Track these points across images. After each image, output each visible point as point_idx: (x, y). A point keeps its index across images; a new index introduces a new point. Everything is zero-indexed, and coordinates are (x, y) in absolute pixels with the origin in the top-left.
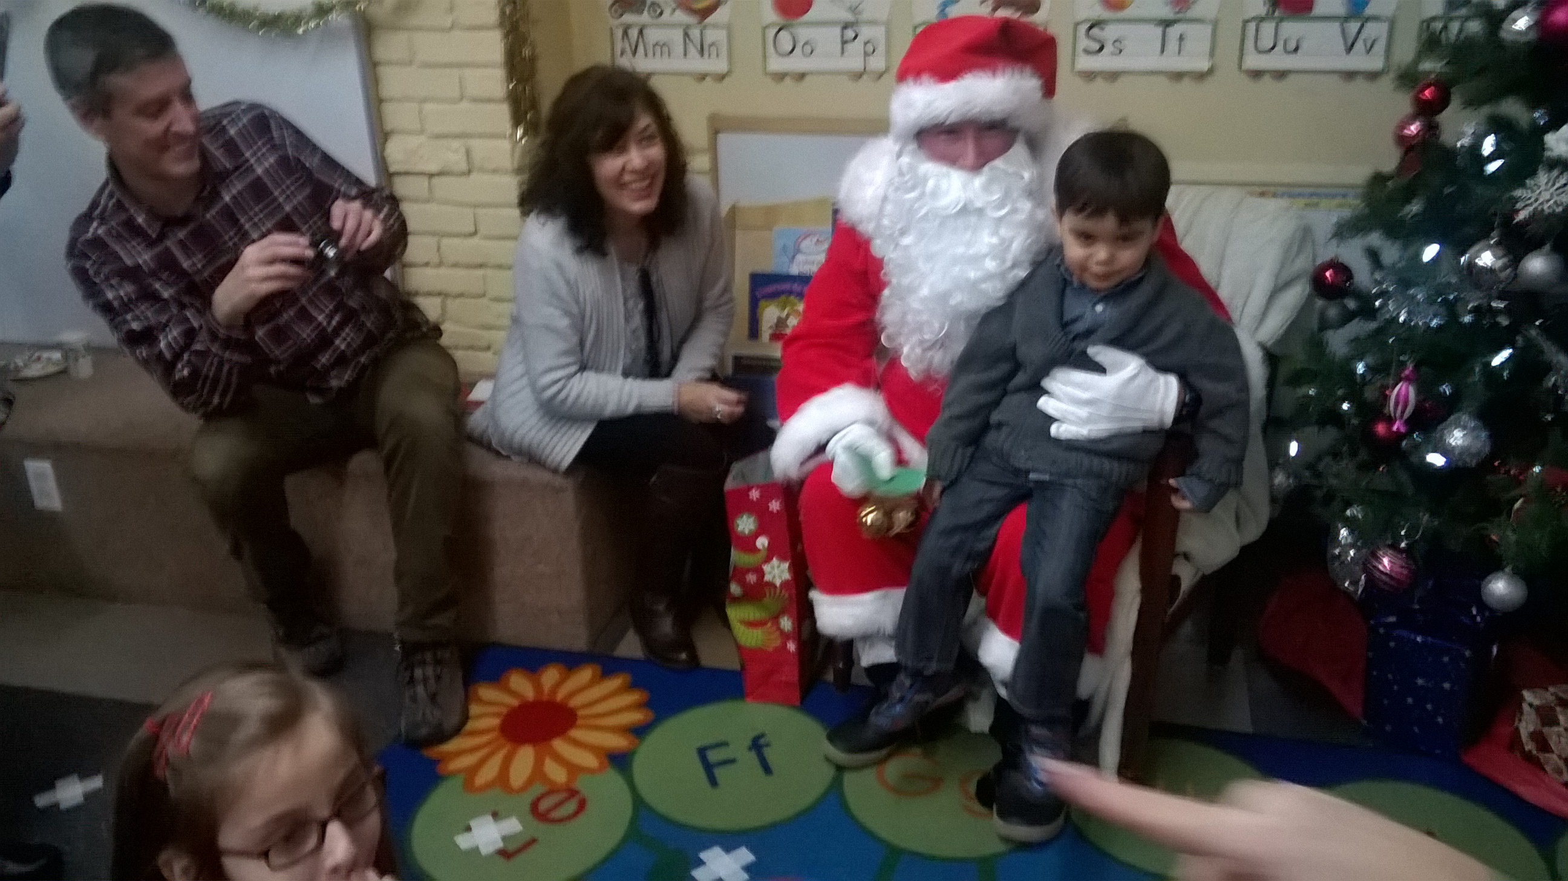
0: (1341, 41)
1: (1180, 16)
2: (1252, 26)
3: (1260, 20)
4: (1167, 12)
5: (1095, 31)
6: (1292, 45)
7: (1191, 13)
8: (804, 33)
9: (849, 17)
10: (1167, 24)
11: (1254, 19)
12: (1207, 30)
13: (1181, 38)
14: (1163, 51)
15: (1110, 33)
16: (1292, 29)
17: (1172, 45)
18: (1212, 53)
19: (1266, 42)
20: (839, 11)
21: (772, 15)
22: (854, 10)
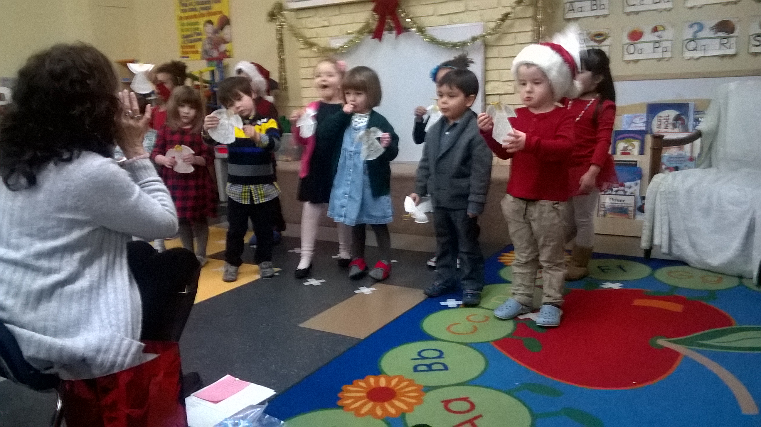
8: (639, 46)
9: (657, 39)
20: (654, 37)
21: (626, 40)
22: (659, 37)
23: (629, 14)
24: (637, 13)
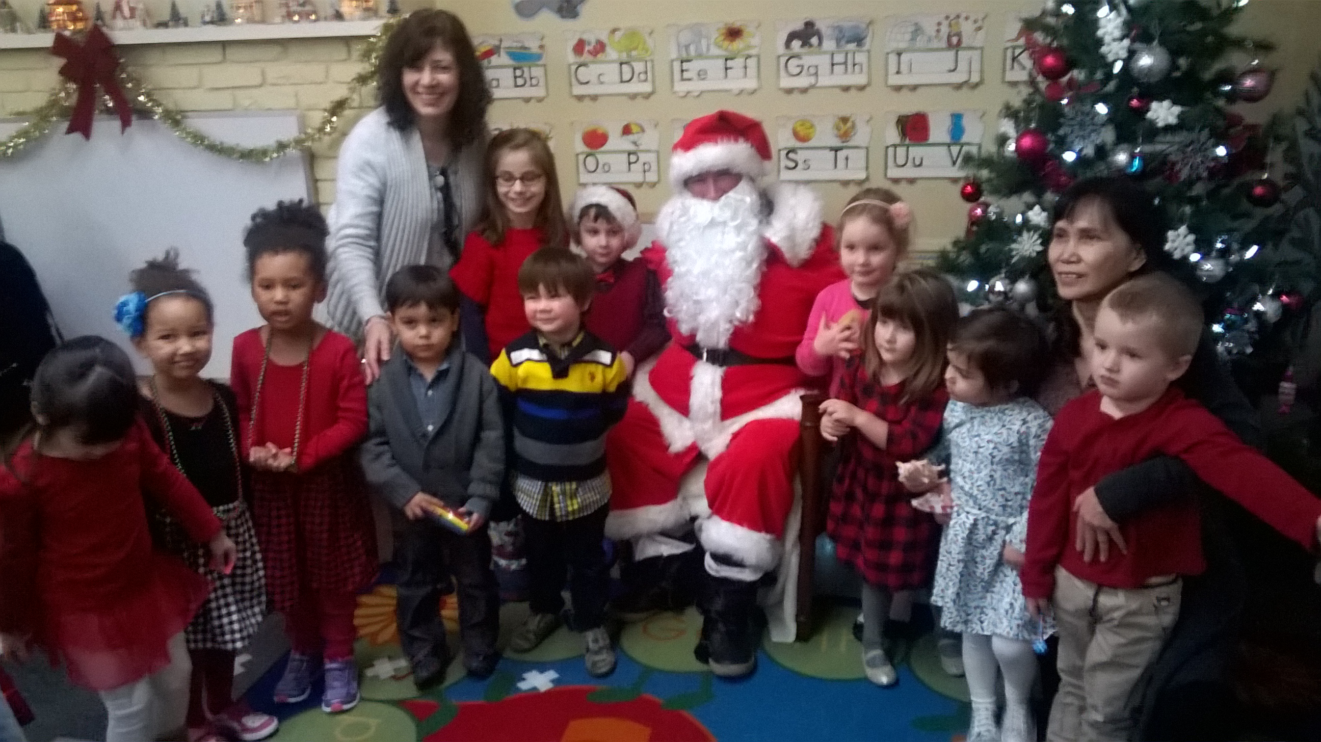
0: (949, 158)
1: (845, 144)
2: (891, 150)
3: (895, 146)
4: (836, 143)
5: (791, 155)
6: (917, 163)
7: (850, 144)
8: (602, 158)
9: (632, 148)
10: (836, 150)
11: (892, 145)
12: (862, 153)
13: (847, 159)
14: (836, 166)
15: (800, 156)
16: (916, 151)
17: (841, 163)
18: (867, 168)
19: (901, 161)
20: (625, 144)
21: (580, 147)
22: (635, 143)
23: (580, 98)
24: (594, 98)
